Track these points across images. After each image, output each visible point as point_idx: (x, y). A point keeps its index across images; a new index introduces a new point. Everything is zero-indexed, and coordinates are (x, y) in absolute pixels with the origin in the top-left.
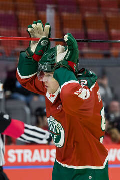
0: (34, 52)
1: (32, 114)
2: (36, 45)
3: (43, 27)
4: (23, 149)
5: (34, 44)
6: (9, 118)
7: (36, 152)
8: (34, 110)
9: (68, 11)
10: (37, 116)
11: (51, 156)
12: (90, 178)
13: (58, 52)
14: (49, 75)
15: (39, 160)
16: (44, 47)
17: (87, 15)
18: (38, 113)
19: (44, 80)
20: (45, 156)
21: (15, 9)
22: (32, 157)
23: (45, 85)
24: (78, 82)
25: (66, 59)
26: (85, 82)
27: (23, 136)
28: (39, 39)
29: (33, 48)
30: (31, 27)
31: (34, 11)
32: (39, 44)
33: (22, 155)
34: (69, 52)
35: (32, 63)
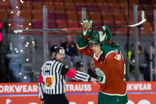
0: (85, 35)
1: (74, 65)
2: (86, 32)
3: (89, 22)
4: (69, 84)
5: (85, 31)
6: (68, 67)
7: (76, 85)
8: (75, 64)
9: (93, 11)
10: (77, 67)
11: (84, 88)
12: (118, 100)
13: (100, 35)
14: (96, 46)
15: (78, 90)
16: (90, 32)
17: (103, 13)
18: (77, 65)
19: (93, 48)
20: (81, 88)
21: (65, 10)
22: (74, 88)
23: (94, 51)
24: (114, 51)
25: (106, 39)
26: (117, 51)
27: (76, 77)
28: (87, 28)
29: (85, 33)
30: (83, 22)
31: (75, 11)
32: (88, 31)
33: (69, 87)
34: (107, 36)
35: (85, 41)
